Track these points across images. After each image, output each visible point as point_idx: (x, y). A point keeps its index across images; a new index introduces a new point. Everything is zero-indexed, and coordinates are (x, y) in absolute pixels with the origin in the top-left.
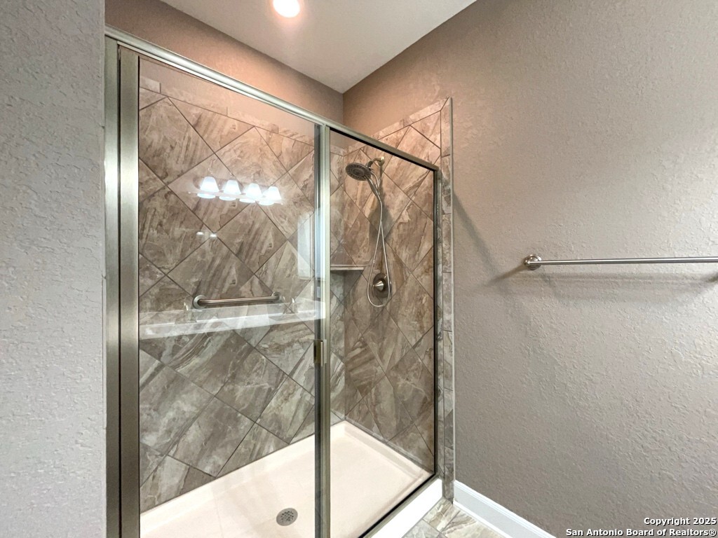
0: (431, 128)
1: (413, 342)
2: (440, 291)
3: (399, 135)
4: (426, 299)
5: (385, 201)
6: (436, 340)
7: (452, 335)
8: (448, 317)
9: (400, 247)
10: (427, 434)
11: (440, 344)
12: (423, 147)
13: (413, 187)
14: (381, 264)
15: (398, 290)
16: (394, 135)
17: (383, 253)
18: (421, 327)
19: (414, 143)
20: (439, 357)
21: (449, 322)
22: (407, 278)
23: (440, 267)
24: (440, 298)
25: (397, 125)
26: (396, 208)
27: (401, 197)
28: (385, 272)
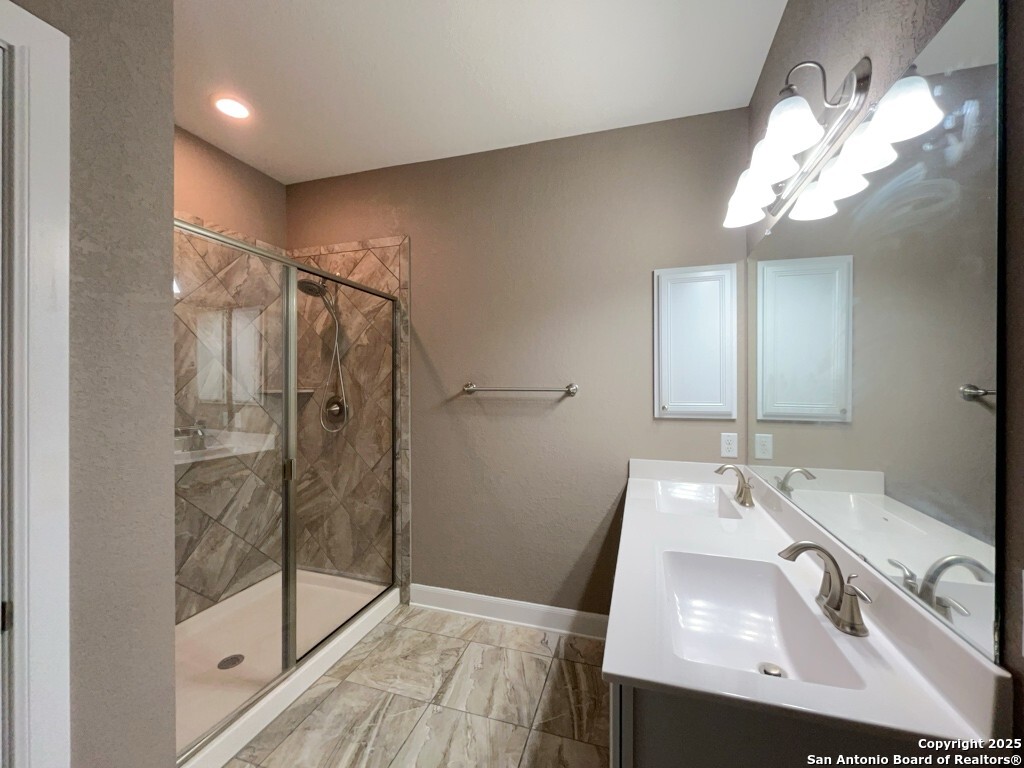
0: (391, 259)
1: (372, 464)
2: (398, 413)
3: (357, 255)
4: (385, 422)
5: (341, 320)
6: (394, 459)
7: (409, 453)
8: (405, 437)
9: (358, 369)
10: (385, 550)
11: (398, 462)
12: (383, 275)
13: (372, 312)
14: (336, 387)
15: (355, 414)
16: (352, 254)
17: (338, 376)
18: (380, 449)
19: (373, 269)
20: (397, 476)
21: (406, 441)
22: (366, 401)
23: (398, 391)
24: (399, 420)
25: (355, 245)
26: (354, 330)
27: (360, 319)
28: (340, 395)
